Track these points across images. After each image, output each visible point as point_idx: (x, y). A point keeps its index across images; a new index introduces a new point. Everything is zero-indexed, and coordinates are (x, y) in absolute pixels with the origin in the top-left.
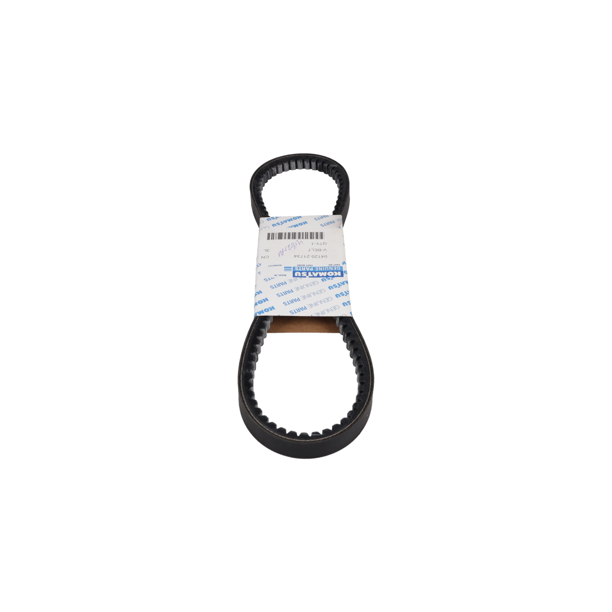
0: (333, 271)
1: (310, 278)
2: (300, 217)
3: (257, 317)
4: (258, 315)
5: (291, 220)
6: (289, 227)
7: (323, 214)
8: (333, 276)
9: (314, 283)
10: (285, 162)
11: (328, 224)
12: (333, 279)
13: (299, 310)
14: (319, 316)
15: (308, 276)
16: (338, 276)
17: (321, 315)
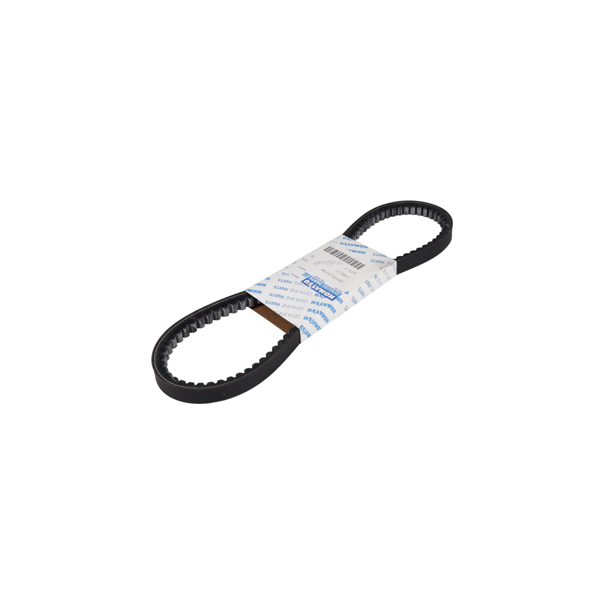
0: (331, 293)
1: (311, 289)
2: (367, 247)
3: (245, 292)
4: (247, 291)
5: (358, 246)
6: (349, 250)
7: (384, 254)
8: (326, 297)
9: (308, 293)
10: (419, 207)
11: (377, 262)
12: (324, 298)
13: (273, 303)
14: (280, 315)
15: (311, 287)
16: (329, 298)
17: (281, 315)
